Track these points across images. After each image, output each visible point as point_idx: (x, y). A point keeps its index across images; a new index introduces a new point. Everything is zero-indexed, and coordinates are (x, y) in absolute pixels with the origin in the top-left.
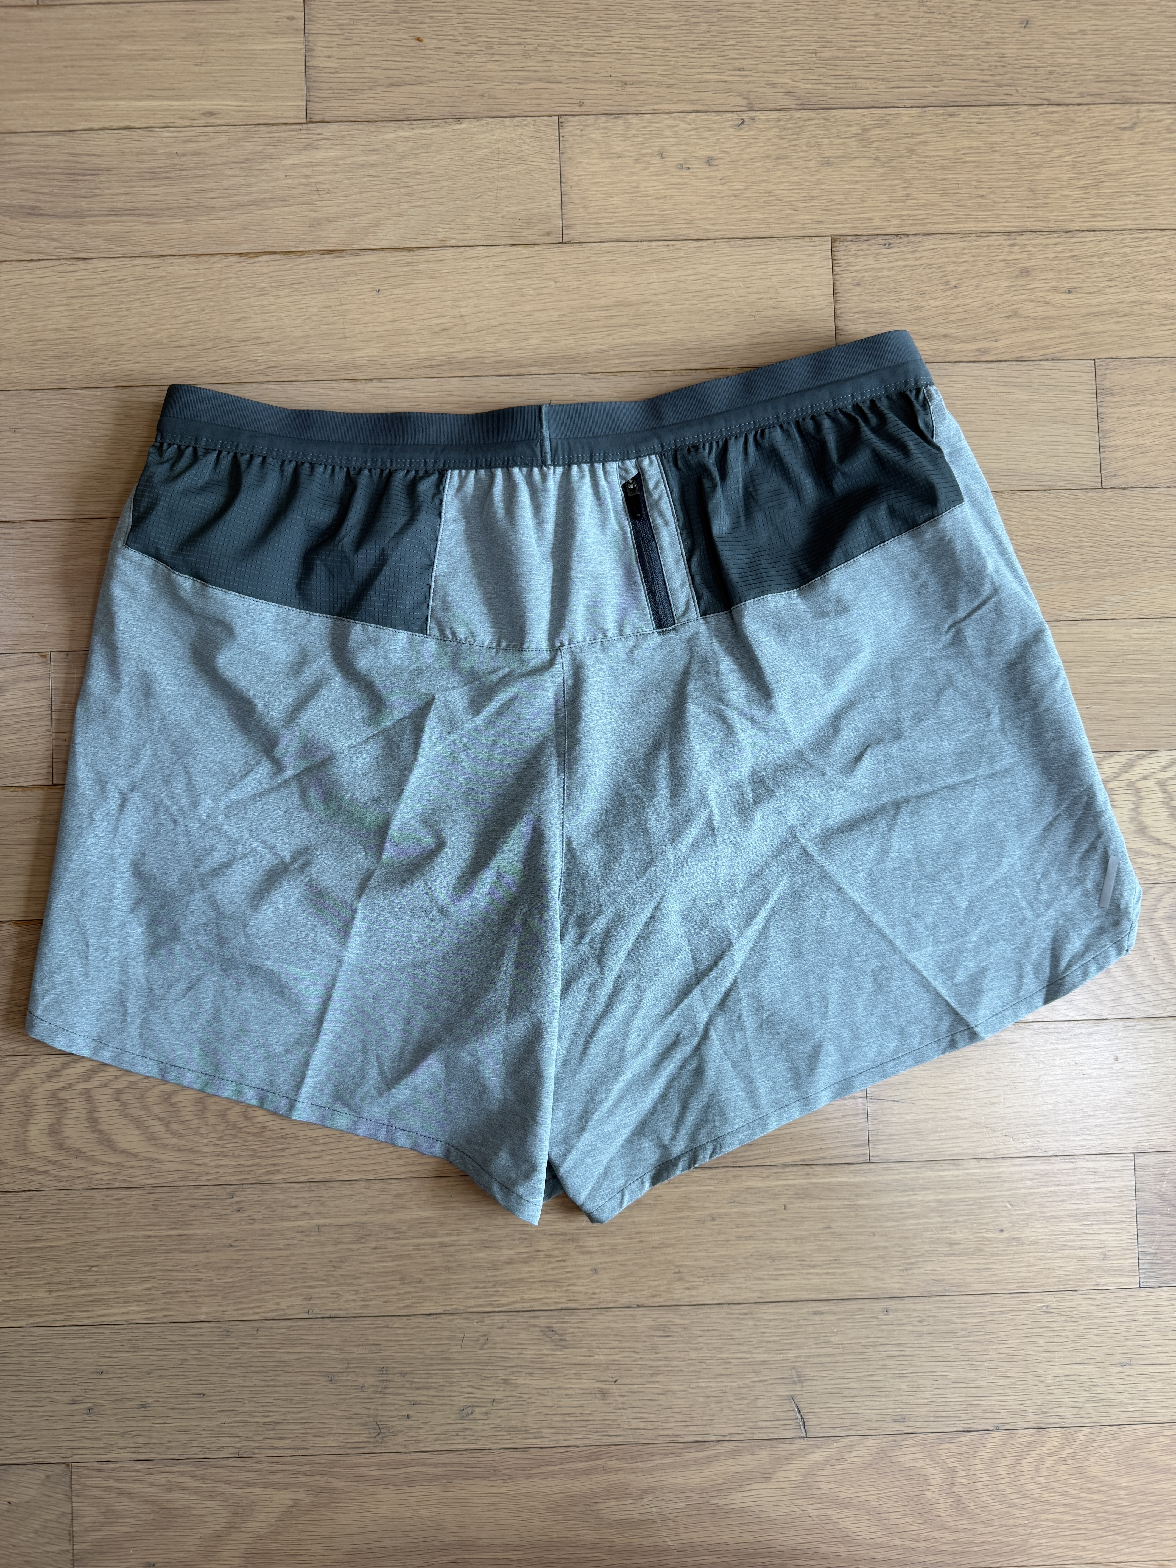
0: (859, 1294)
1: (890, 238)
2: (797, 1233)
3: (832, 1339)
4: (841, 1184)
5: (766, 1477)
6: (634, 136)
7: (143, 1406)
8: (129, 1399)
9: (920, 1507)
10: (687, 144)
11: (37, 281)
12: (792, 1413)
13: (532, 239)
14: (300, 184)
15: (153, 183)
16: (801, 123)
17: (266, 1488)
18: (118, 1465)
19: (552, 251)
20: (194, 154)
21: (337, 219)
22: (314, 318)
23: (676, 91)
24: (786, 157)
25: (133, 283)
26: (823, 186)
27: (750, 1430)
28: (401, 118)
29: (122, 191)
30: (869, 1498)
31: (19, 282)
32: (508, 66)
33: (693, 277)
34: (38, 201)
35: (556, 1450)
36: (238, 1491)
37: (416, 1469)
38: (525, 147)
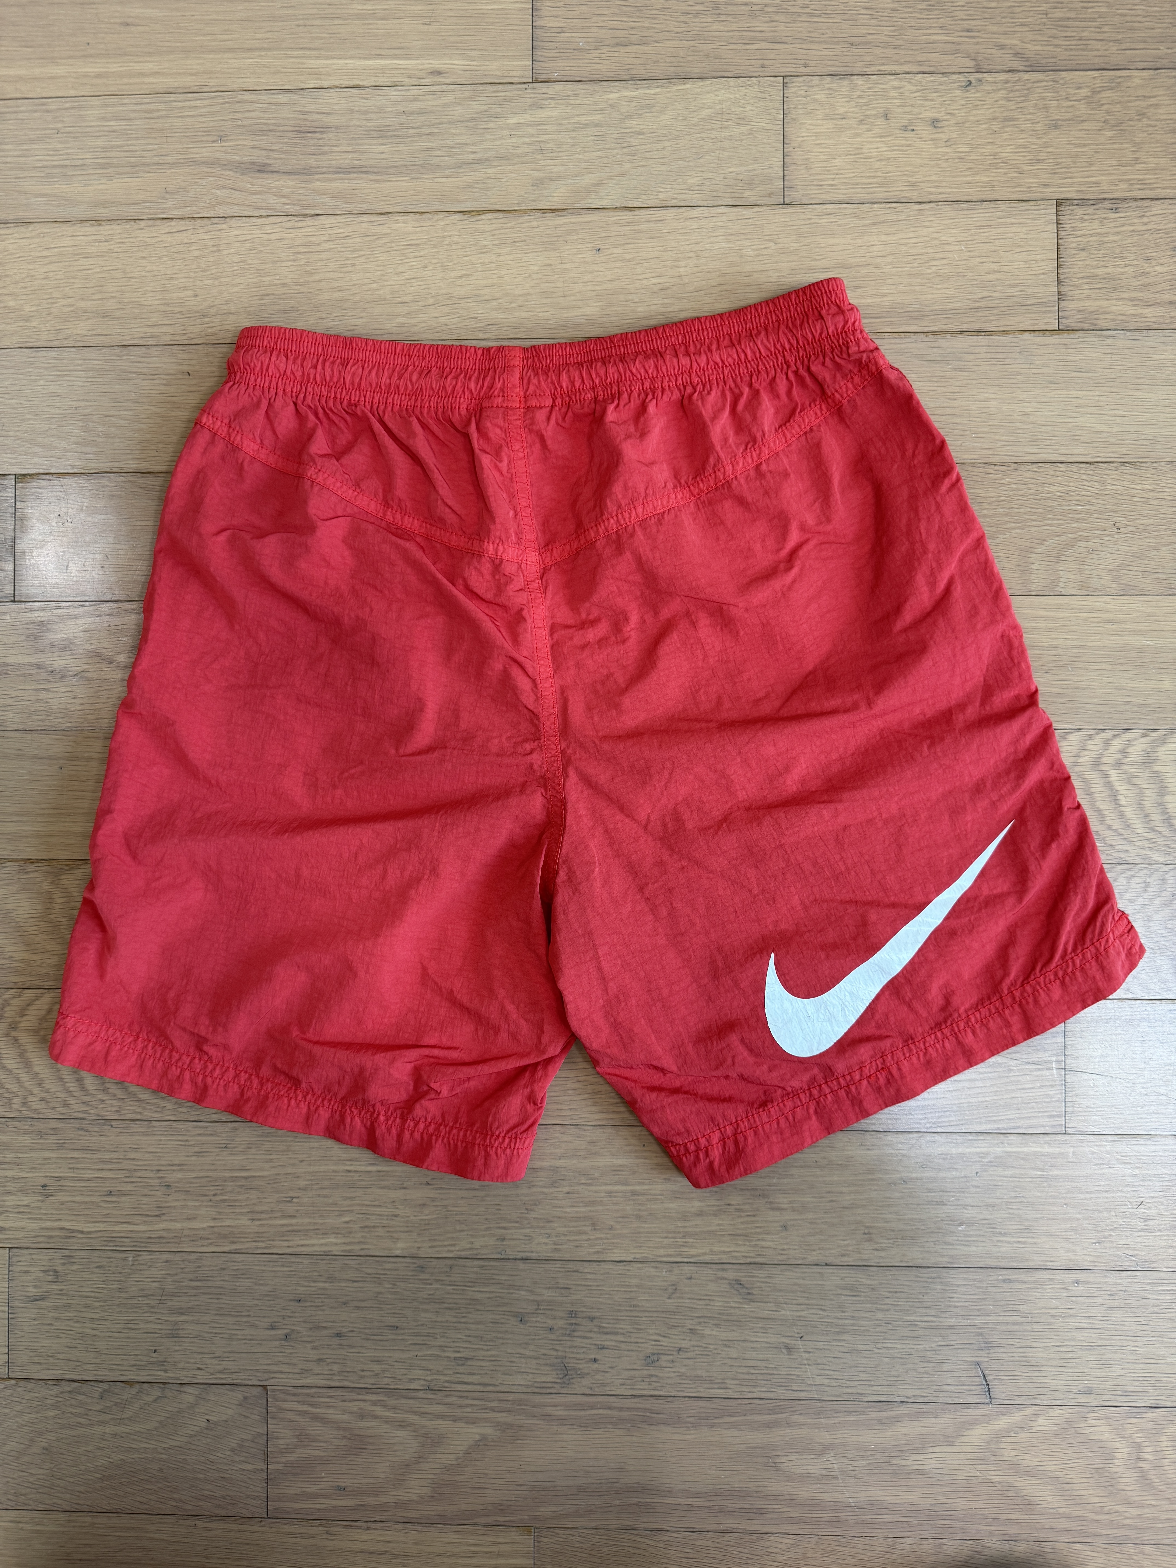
0: (1050, 1265)
1: (1116, 203)
2: (989, 1201)
3: (1021, 1307)
4: (1035, 1154)
5: (949, 1441)
6: (859, 97)
7: (339, 1335)
8: (325, 1328)
9: (1104, 1479)
10: (911, 106)
11: (265, 237)
12: (977, 1379)
13: (753, 200)
14: (524, 143)
15: (380, 141)
16: (1029, 85)
17: (455, 1421)
18: (314, 1390)
19: (774, 212)
20: (422, 112)
21: (560, 178)
22: (534, 276)
23: (903, 52)
24: (1013, 120)
25: (358, 240)
26: (1050, 150)
27: (935, 1394)
28: (625, 77)
29: (349, 149)
30: (1053, 1468)
31: (249, 237)
32: (734, 27)
33: (914, 240)
34: (268, 157)
35: (739, 1401)
36: (427, 1423)
37: (601, 1411)
38: (749, 108)
